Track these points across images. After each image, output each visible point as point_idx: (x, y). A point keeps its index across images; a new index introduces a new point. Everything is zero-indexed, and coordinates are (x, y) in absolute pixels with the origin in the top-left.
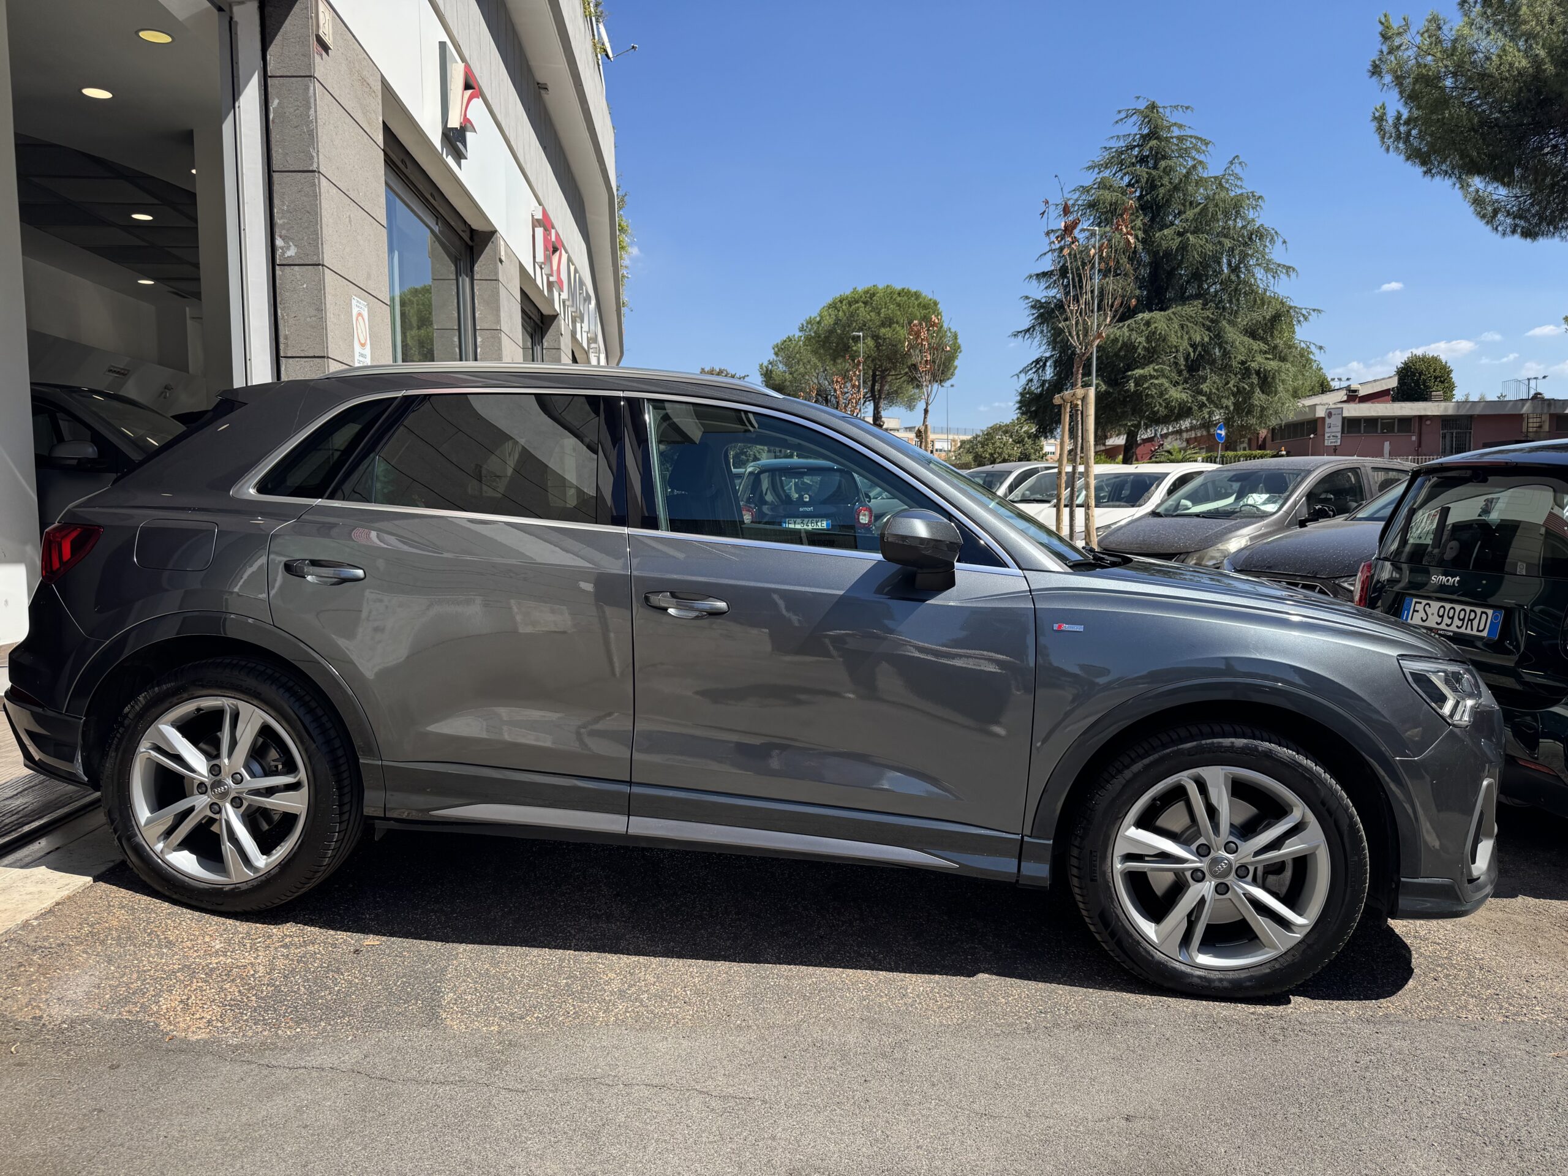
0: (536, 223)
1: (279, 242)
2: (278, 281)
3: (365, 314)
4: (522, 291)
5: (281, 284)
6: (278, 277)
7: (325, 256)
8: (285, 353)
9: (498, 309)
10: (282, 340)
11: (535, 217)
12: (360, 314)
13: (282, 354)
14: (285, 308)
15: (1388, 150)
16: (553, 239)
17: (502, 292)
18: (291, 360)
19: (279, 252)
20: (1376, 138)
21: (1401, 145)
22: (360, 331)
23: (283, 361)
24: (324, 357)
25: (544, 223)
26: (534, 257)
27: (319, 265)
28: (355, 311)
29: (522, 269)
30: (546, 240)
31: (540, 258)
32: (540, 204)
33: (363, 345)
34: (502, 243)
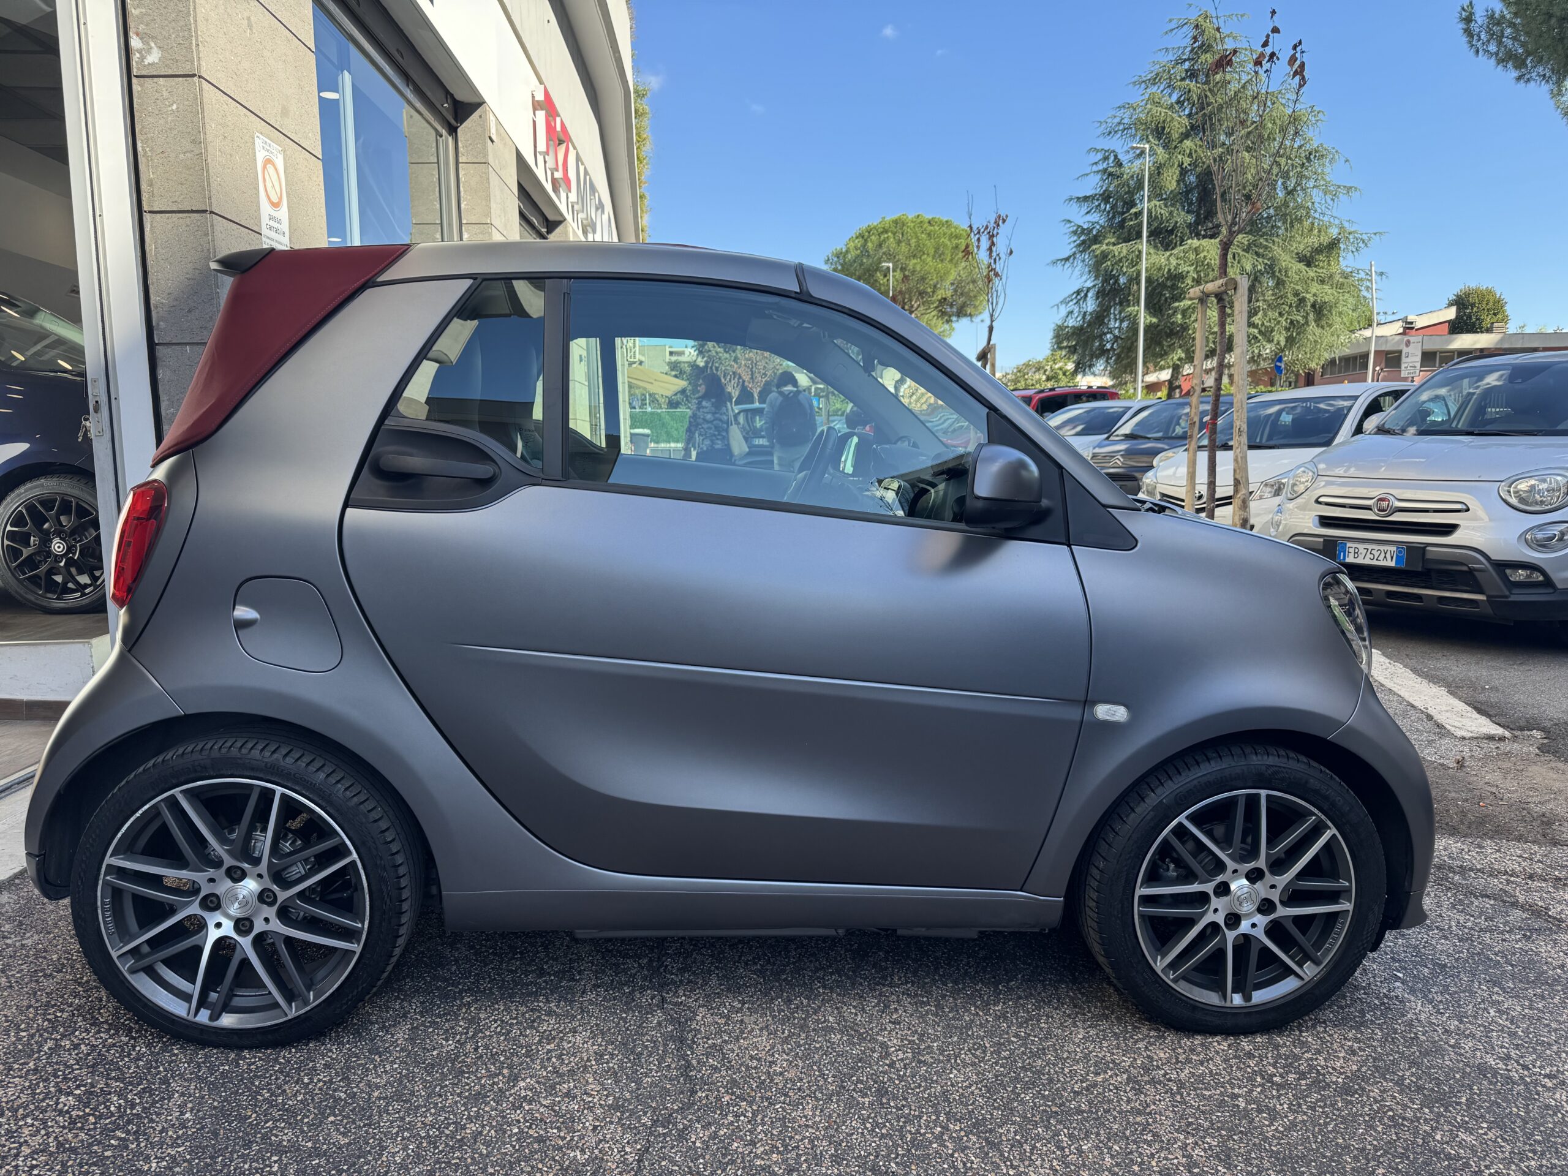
0: (536, 106)
1: (135, 43)
2: (135, 100)
3: (279, 162)
4: (519, 184)
5: (140, 105)
6: (135, 94)
7: (203, 63)
8: (150, 205)
9: (488, 198)
10: (144, 186)
11: (537, 98)
12: (268, 161)
13: (145, 207)
14: (147, 139)
15: (1477, 52)
16: (558, 128)
17: (494, 180)
18: (159, 216)
19: (135, 58)
20: (1465, 39)
21: (1493, 48)
22: (269, 185)
23: (147, 218)
24: (205, 211)
25: (547, 105)
26: (535, 147)
27: (194, 75)
28: (260, 156)
29: (520, 157)
30: (550, 129)
31: (542, 146)
32: (541, 82)
33: (276, 205)
34: (492, 118)
